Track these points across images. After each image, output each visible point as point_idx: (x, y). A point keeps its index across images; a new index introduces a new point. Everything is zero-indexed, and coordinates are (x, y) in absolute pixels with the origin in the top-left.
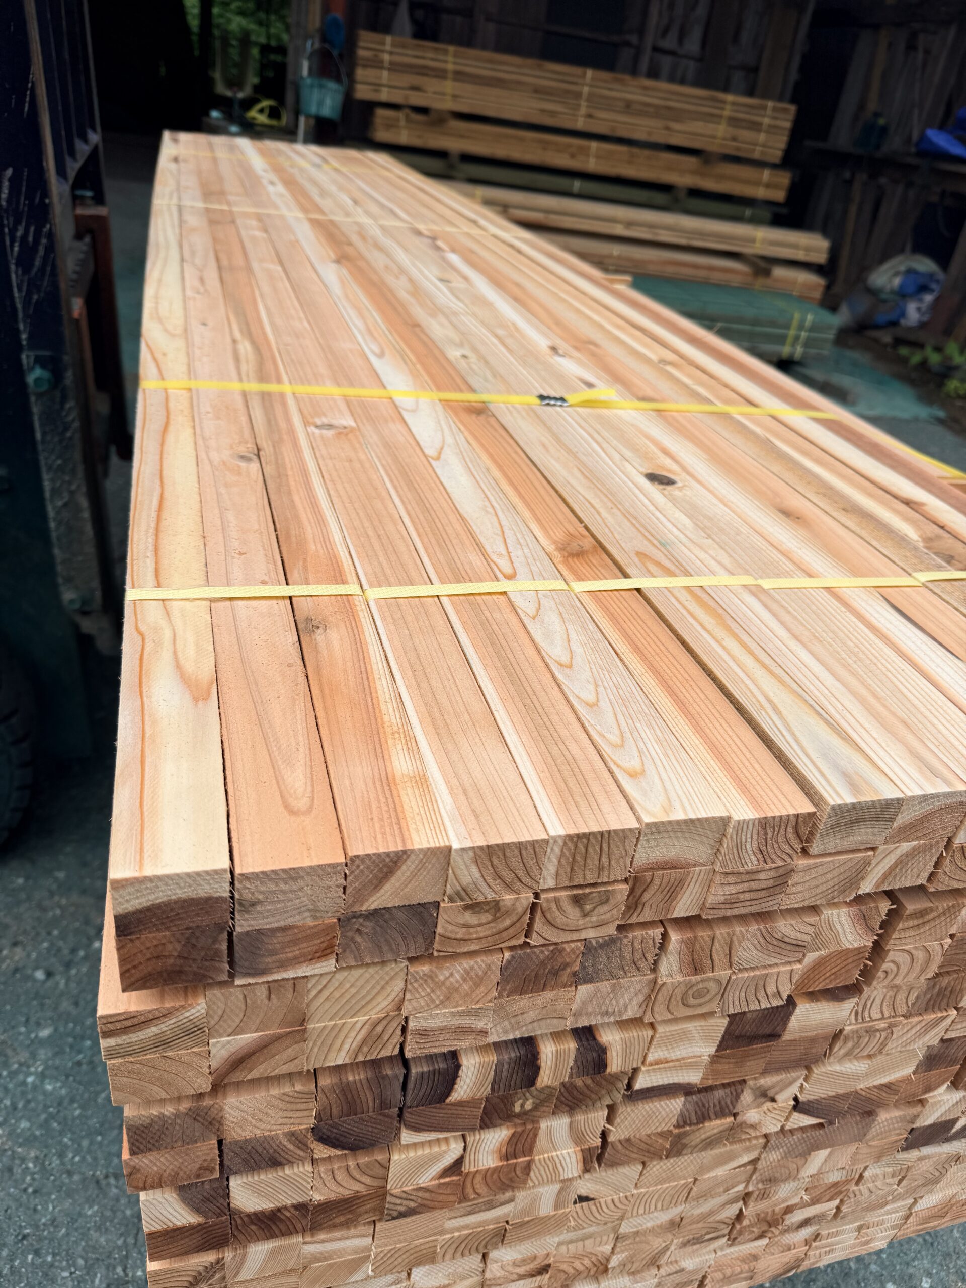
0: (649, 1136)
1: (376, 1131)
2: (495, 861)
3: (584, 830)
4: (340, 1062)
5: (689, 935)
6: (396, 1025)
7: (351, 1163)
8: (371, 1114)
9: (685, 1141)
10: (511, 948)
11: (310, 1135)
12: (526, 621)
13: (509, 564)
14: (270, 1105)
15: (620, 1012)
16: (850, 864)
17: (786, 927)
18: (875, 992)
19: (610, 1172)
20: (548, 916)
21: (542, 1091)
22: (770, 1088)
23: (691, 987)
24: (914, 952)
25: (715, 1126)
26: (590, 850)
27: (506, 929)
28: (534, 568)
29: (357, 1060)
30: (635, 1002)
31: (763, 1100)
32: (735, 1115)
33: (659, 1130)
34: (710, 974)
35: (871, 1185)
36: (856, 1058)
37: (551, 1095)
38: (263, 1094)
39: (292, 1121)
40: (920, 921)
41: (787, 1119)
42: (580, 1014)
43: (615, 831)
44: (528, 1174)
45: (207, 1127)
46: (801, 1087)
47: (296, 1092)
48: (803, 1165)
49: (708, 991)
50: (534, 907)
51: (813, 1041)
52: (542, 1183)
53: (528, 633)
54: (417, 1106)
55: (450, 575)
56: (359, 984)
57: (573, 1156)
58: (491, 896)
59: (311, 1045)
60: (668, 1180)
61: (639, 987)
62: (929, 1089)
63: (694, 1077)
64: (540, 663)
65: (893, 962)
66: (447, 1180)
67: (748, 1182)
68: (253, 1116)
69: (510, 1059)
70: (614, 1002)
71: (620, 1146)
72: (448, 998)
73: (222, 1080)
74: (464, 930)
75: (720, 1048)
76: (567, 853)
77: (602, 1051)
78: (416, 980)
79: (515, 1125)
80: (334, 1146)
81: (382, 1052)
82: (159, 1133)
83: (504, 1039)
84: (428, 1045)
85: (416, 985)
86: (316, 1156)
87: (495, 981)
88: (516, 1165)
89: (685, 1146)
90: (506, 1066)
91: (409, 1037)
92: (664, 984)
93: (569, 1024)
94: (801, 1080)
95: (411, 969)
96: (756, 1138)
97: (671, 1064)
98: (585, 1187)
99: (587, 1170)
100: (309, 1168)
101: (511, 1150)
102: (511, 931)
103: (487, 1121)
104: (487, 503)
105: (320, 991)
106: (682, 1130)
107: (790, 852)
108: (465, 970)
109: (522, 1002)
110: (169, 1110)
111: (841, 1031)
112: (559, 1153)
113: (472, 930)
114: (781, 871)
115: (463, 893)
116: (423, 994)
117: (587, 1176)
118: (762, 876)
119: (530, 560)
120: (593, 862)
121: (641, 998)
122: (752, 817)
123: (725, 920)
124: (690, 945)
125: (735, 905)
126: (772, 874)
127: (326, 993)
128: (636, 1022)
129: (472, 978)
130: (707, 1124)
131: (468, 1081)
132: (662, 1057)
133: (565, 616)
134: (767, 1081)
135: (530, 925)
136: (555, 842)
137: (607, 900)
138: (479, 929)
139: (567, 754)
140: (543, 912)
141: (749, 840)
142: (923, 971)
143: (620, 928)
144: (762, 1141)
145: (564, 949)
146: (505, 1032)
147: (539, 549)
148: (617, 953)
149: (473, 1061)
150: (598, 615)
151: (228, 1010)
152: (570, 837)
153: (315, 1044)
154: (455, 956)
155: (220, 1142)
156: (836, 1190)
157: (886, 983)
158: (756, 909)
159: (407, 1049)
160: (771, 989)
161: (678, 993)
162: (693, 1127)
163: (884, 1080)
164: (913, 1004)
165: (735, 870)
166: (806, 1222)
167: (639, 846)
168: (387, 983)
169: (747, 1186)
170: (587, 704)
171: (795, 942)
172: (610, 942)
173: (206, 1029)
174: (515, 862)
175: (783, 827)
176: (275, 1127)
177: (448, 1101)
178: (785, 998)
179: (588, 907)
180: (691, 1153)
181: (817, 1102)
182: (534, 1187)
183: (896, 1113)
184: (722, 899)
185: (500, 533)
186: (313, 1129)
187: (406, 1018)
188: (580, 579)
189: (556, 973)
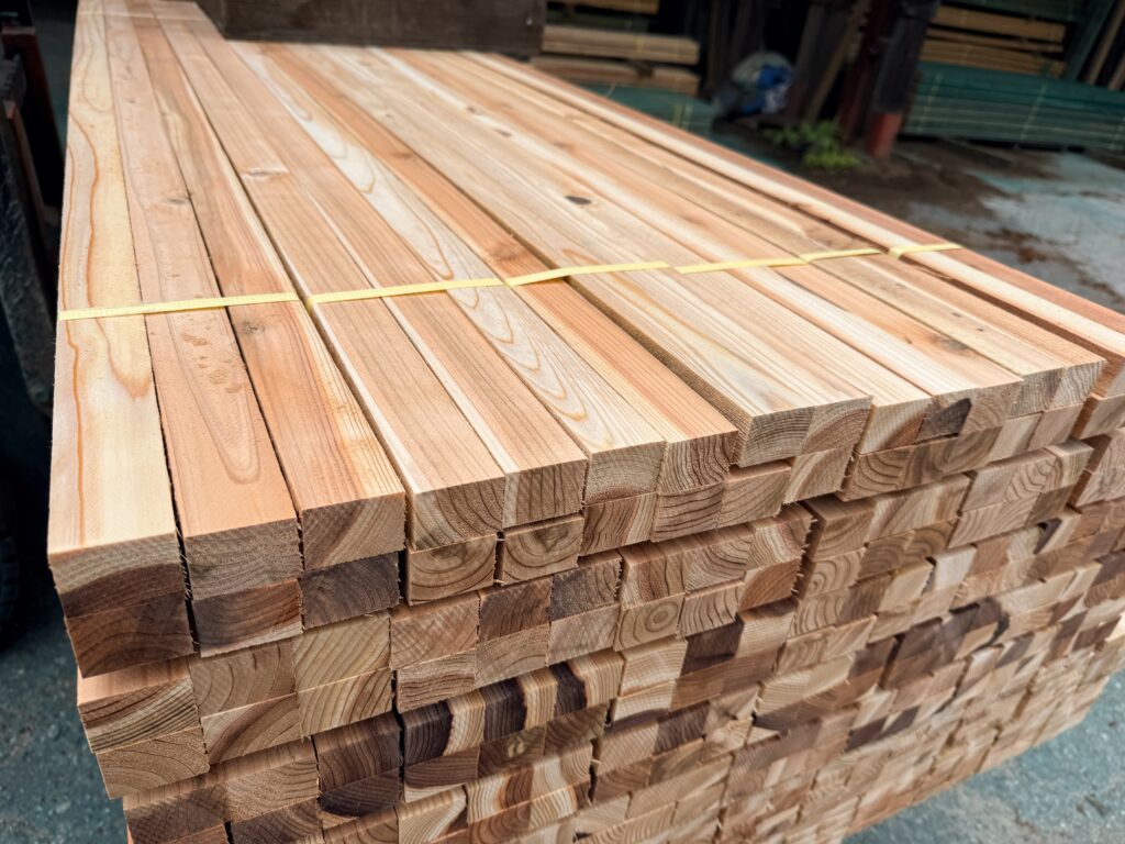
0: (632, 766)
1: (381, 793)
2: (457, 505)
3: (537, 465)
4: (336, 725)
5: (645, 561)
6: (385, 680)
7: (361, 830)
8: (373, 776)
9: (664, 766)
10: (486, 590)
11: (316, 805)
12: (467, 310)
13: (446, 268)
14: (272, 781)
15: (592, 643)
16: (772, 480)
17: (727, 546)
18: (809, 605)
19: (602, 807)
20: (514, 554)
21: (531, 732)
22: (731, 707)
23: (652, 611)
24: (837, 562)
25: (689, 748)
26: (544, 484)
27: (476, 571)
28: (470, 271)
29: (352, 722)
30: (604, 633)
31: (725, 718)
32: (704, 737)
33: (640, 758)
34: (667, 598)
35: (823, 788)
36: (800, 669)
37: (540, 736)
38: (264, 770)
39: (296, 794)
40: (839, 532)
41: (748, 735)
42: (557, 650)
43: (565, 464)
44: (528, 818)
45: (213, 812)
46: (757, 704)
47: (297, 763)
48: (766, 776)
49: (667, 615)
50: (499, 546)
51: (762, 656)
52: (542, 826)
53: (470, 320)
54: (416, 763)
55: (390, 280)
56: (343, 643)
57: (567, 794)
58: (457, 539)
59: (304, 711)
60: (654, 806)
61: (606, 617)
62: (861, 692)
63: (664, 703)
64: (483, 342)
65: (821, 573)
66: (455, 834)
67: (721, 798)
68: (257, 794)
69: (498, 703)
70: (586, 634)
71: (607, 780)
72: (432, 648)
73: (220, 758)
74: (436, 576)
75: (685, 671)
76: (524, 490)
77: (580, 685)
78: (400, 633)
79: (511, 771)
80: (342, 814)
81: (376, 710)
82: (163, 824)
83: (490, 683)
84: (419, 698)
85: (400, 637)
86: (325, 827)
87: (475, 625)
88: (516, 810)
89: (664, 772)
90: (495, 712)
91: (400, 692)
92: (628, 611)
93: (548, 661)
94: (756, 696)
95: (394, 622)
96: (724, 756)
97: (644, 692)
98: (581, 824)
99: (581, 806)
100: (320, 841)
101: (510, 796)
102: (481, 573)
103: (484, 771)
104: (420, 223)
105: (306, 654)
106: (660, 756)
107: (720, 471)
108: (445, 617)
109: (504, 643)
110: (169, 798)
111: (784, 645)
112: (554, 793)
113: (444, 576)
114: (715, 491)
115: (430, 539)
116: (408, 645)
117: (582, 813)
118: (699, 497)
119: (466, 264)
120: (549, 498)
121: (609, 628)
122: (684, 439)
123: (671, 543)
124: (646, 569)
125: (679, 527)
126: (707, 494)
127: (311, 656)
128: (607, 653)
129: (452, 624)
130: (681, 748)
131: (461, 731)
132: (635, 685)
133: (503, 305)
134: (727, 700)
135: (498, 566)
136: (512, 479)
137: (566, 534)
138: (450, 574)
139: (515, 409)
140: (509, 552)
141: (684, 462)
142: (846, 579)
143: (581, 560)
144: (729, 758)
145: (535, 587)
146: (491, 676)
147: (473, 256)
148: (583, 585)
149: (463, 710)
150: (534, 303)
151: (215, 684)
152: (524, 473)
153: (308, 710)
154: (432, 604)
155: (228, 825)
156: (796, 797)
157: (816, 594)
158: (696, 530)
159: (399, 704)
160: (721, 608)
161: (641, 618)
162: (670, 752)
163: (824, 688)
164: (841, 613)
165: (675, 493)
166: (774, 831)
167: (589, 478)
168: (372, 638)
169: (721, 803)
170: (530, 369)
171: (735, 561)
172: (575, 577)
173: (195, 706)
174: (476, 503)
175: (711, 448)
176: (280, 803)
177: (445, 753)
178: (734, 615)
179: (550, 542)
180: (671, 778)
181: (772, 715)
182: (535, 830)
183: (837, 719)
184: (667, 522)
185: (434, 244)
186: (319, 799)
187: (395, 672)
188: (513, 275)
189: (530, 611)
